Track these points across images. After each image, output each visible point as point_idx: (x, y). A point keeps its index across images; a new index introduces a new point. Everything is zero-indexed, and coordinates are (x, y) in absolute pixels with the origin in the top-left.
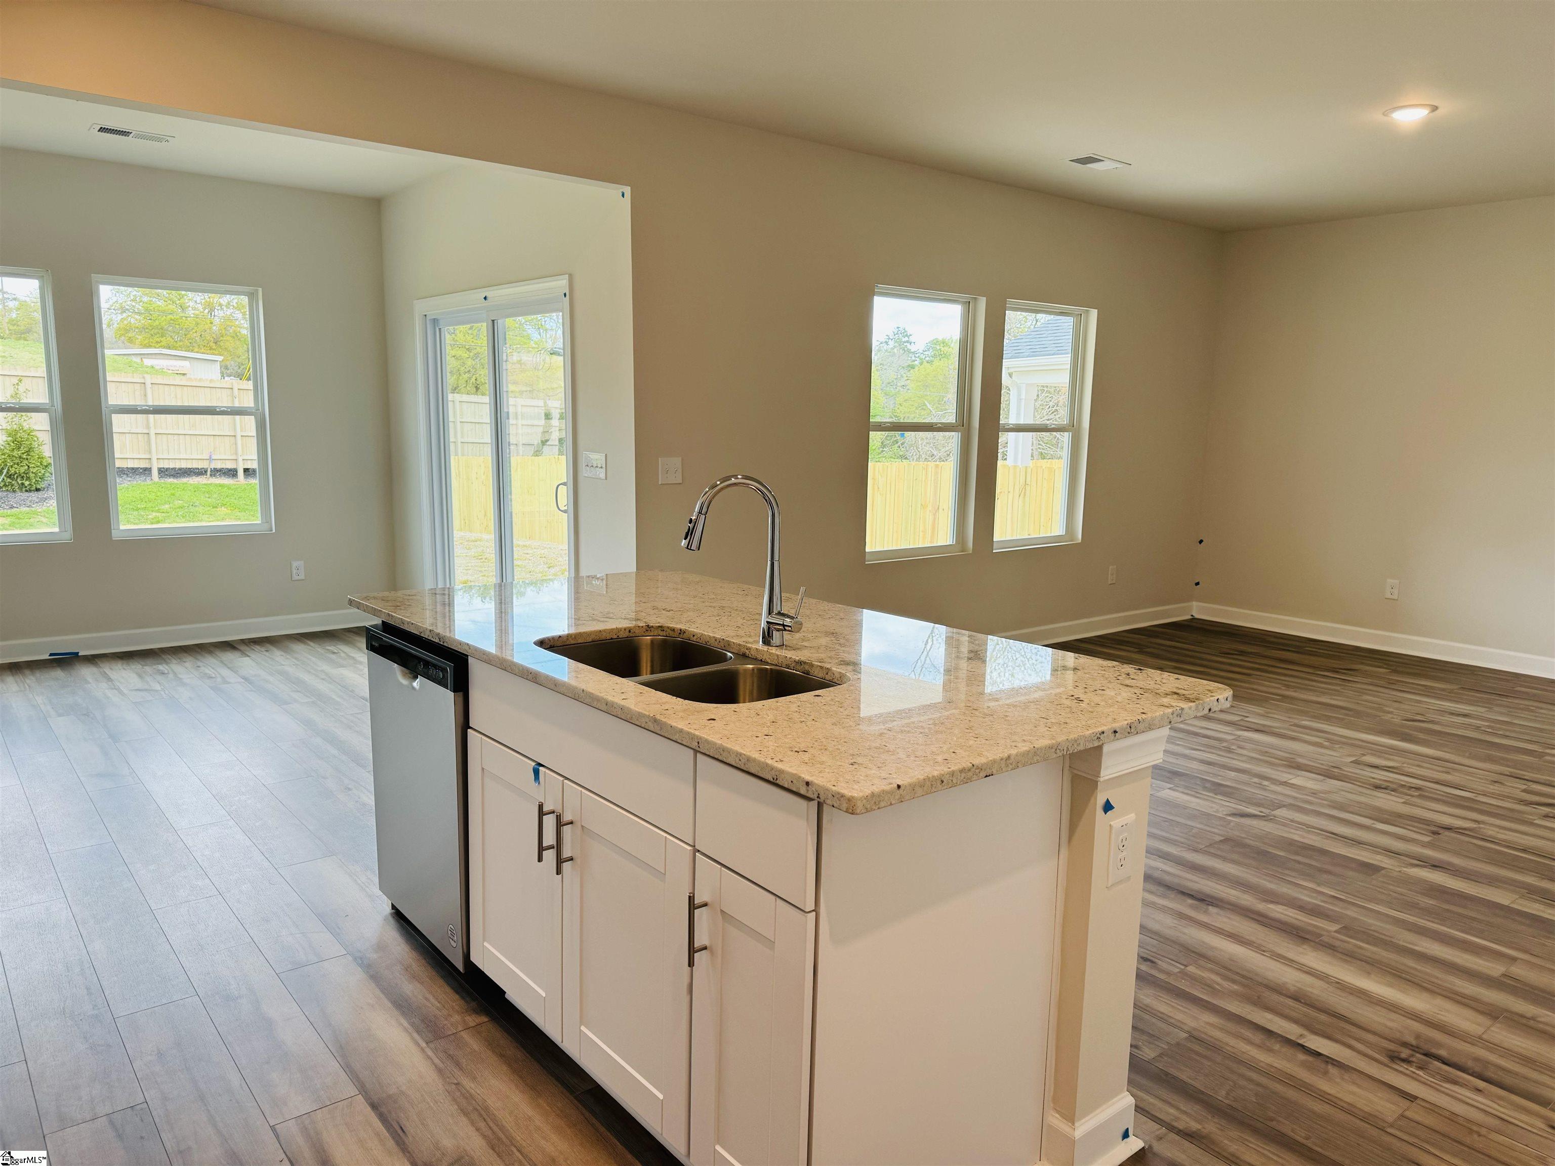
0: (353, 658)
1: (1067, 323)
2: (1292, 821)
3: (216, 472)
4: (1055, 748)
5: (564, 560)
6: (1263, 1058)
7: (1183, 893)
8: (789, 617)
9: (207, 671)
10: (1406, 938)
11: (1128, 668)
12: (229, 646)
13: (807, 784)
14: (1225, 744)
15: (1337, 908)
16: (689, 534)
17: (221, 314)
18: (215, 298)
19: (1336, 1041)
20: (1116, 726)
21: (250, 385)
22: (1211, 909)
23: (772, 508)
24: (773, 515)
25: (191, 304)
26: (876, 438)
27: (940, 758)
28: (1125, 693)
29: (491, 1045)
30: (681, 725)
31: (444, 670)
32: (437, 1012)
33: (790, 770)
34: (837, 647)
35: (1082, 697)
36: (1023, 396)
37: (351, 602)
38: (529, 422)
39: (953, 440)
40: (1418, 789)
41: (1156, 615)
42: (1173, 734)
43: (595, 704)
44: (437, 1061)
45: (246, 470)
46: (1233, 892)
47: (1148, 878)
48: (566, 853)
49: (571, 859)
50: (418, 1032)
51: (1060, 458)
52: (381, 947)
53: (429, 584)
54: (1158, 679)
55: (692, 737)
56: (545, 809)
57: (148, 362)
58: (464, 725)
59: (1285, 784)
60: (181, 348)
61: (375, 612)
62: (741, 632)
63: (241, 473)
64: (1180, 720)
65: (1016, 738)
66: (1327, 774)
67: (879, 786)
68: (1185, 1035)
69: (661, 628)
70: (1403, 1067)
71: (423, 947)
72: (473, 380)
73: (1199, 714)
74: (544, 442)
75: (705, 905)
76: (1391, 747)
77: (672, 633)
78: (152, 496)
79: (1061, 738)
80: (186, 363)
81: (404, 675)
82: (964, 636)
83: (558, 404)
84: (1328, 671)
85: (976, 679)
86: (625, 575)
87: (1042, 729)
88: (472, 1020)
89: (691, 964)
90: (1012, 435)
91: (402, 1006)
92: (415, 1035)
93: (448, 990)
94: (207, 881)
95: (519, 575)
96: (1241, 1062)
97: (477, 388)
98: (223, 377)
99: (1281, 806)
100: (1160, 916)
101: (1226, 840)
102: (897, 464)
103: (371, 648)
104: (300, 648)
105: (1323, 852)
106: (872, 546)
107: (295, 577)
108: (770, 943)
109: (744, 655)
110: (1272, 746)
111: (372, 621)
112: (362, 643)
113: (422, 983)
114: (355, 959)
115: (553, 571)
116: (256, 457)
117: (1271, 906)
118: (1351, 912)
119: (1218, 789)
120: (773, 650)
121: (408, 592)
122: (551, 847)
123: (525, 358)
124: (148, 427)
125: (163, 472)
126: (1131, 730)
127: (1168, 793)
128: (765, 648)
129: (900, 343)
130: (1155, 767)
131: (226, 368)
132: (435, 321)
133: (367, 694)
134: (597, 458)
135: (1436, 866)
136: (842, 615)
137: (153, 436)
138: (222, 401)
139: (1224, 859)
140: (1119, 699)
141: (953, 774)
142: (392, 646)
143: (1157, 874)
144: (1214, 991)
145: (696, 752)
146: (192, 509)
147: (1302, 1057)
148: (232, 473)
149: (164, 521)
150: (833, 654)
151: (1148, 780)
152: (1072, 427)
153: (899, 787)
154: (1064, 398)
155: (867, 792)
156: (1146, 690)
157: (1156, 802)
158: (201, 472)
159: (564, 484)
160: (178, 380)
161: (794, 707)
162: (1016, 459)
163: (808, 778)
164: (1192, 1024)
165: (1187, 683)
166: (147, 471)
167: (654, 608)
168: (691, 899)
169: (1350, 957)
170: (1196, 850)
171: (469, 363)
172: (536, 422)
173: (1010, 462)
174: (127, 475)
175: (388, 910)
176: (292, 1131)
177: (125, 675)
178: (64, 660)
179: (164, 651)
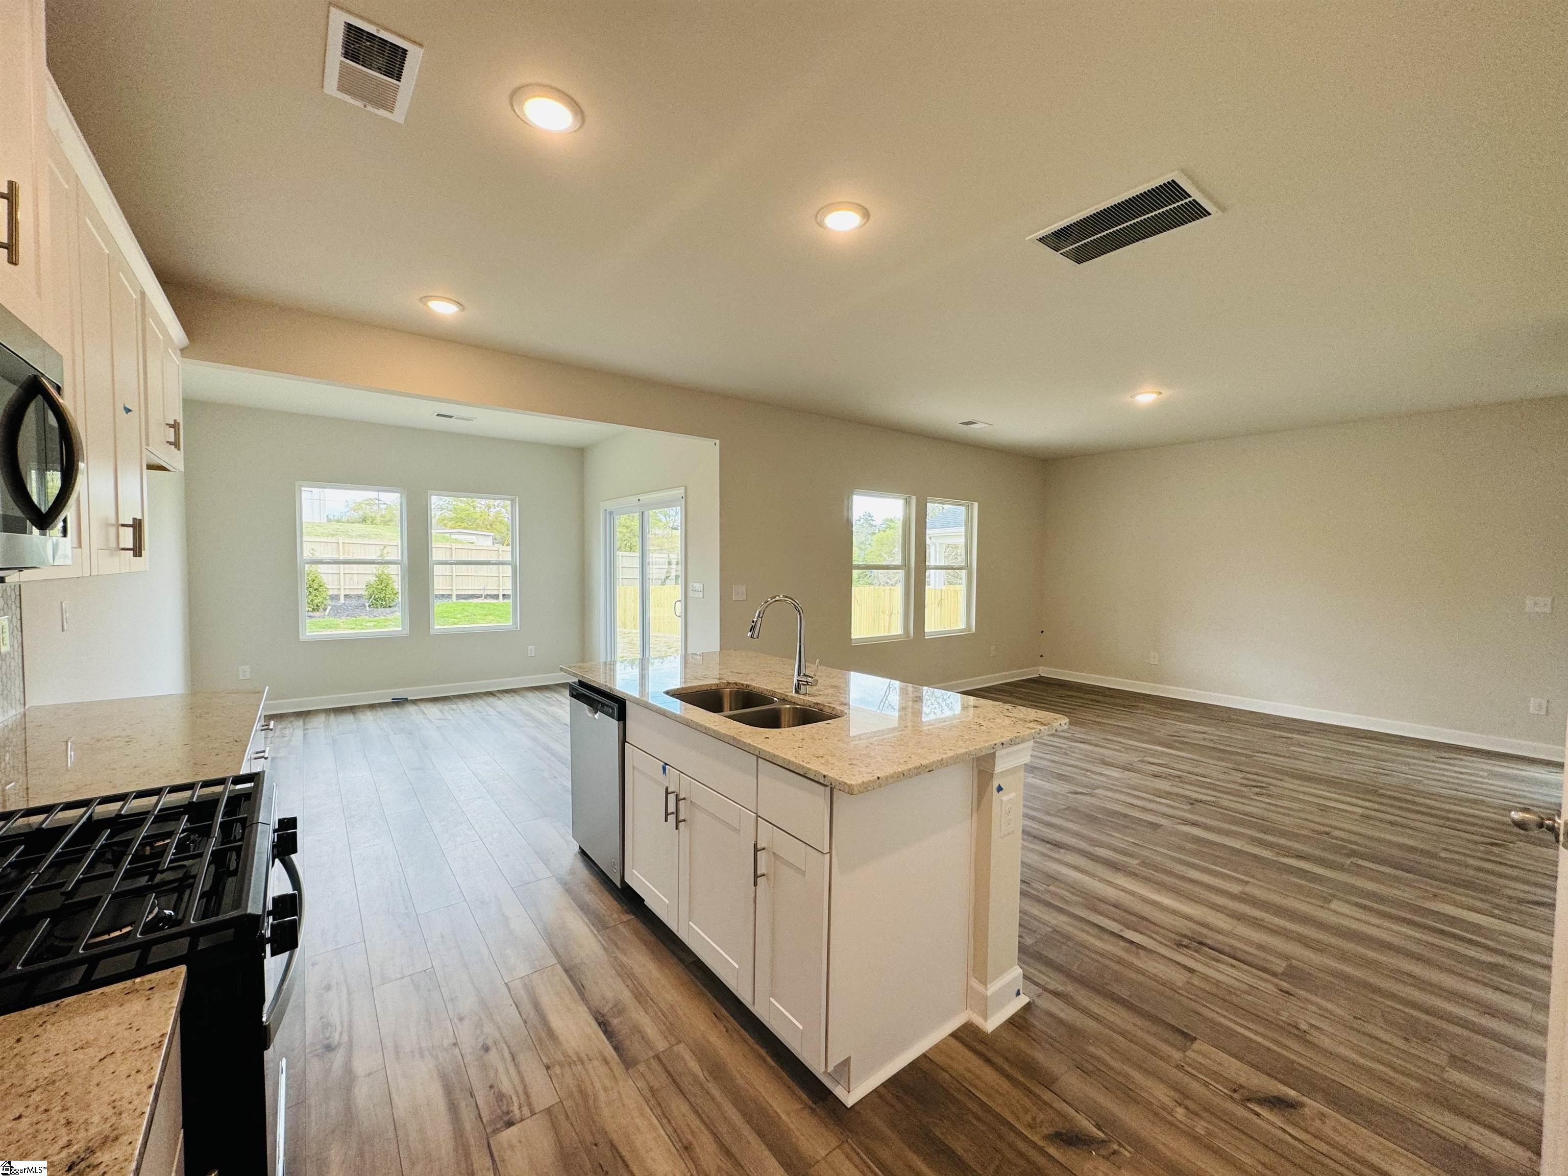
0: (560, 701)
1: (963, 508)
2: (1106, 797)
3: (487, 596)
4: (968, 754)
5: (679, 645)
6: (1098, 944)
7: (1043, 840)
8: (810, 677)
9: (478, 708)
10: (1180, 869)
11: (1008, 706)
12: (491, 694)
13: (824, 776)
14: (1063, 750)
15: (1136, 850)
16: (752, 629)
17: (494, 510)
18: (491, 502)
19: (1141, 933)
20: (1003, 740)
21: (509, 548)
22: (1062, 851)
23: (800, 614)
24: (800, 617)
25: (479, 505)
26: (855, 573)
27: (902, 761)
28: (1007, 721)
29: (636, 933)
30: (749, 741)
31: (613, 709)
32: (604, 912)
33: (814, 768)
34: (838, 694)
35: (982, 723)
36: (938, 550)
37: (561, 669)
38: (660, 567)
39: (901, 574)
40: (1179, 777)
41: (1019, 675)
42: (1037, 745)
43: (699, 728)
44: (603, 942)
45: (504, 595)
46: (1074, 840)
47: (1024, 832)
48: (681, 818)
49: (684, 820)
50: (593, 924)
51: (962, 584)
52: (572, 872)
53: (603, 660)
54: (1025, 712)
55: (755, 748)
56: (670, 790)
57: (454, 537)
58: (623, 741)
59: (1101, 774)
60: (472, 529)
61: (575, 675)
62: (782, 686)
63: (501, 597)
64: (1038, 736)
65: (945, 748)
66: (1126, 768)
67: (867, 778)
68: (1051, 930)
69: (736, 684)
70: (1186, 951)
71: (597, 872)
72: (629, 544)
73: (1050, 733)
74: (667, 578)
75: (764, 849)
76: (1163, 753)
77: (742, 687)
78: (452, 610)
79: (972, 748)
80: (474, 537)
81: (590, 711)
82: (910, 687)
83: (676, 555)
84: (1121, 706)
85: (918, 713)
86: (714, 652)
87: (961, 743)
88: (626, 917)
89: (755, 884)
90: (932, 571)
91: (584, 908)
92: (591, 926)
93: (611, 898)
94: (474, 831)
95: (653, 653)
96: (1085, 947)
97: (631, 549)
98: (493, 544)
99: (1098, 788)
100: (1030, 855)
101: (1068, 808)
102: (867, 587)
103: (572, 695)
104: (530, 695)
105: (1126, 816)
106: (855, 635)
107: (529, 655)
108: (803, 873)
109: (784, 699)
110: (1092, 752)
111: (573, 680)
112: (567, 693)
113: (596, 895)
114: (557, 879)
115: (671, 650)
116: (511, 588)
117: (1097, 848)
118: (1146, 853)
119: (1062, 777)
120: (801, 697)
121: (593, 663)
122: (673, 813)
123: (657, 532)
124: (452, 572)
125: (459, 597)
126: (1012, 743)
127: (1031, 780)
128: (797, 695)
129: (866, 520)
130: (1026, 765)
131: (496, 539)
132: (611, 513)
133: (568, 721)
134: (698, 586)
135: (1194, 824)
136: (840, 676)
137: (454, 576)
138: (493, 558)
139: (1067, 820)
140: (1004, 724)
141: (910, 770)
142: (583, 694)
143: (1028, 829)
144: (1066, 902)
145: (758, 757)
146: (473, 617)
147: (1122, 943)
148: (496, 597)
149: (457, 624)
150: (835, 698)
151: (1022, 773)
152: (968, 567)
153: (878, 778)
154: (961, 551)
155: (860, 781)
156: (1019, 719)
157: (1028, 786)
158: (479, 597)
159: (680, 601)
160: (470, 546)
161: (814, 731)
162: (935, 585)
163: (825, 773)
164: (1054, 922)
165: (1043, 715)
166: (449, 596)
167: (732, 672)
168: (755, 845)
169: (1147, 880)
170: (1049, 814)
171: (628, 535)
172: (663, 567)
173: (932, 587)
174: (439, 598)
175: (577, 849)
176: (517, 985)
177: (433, 710)
178: (399, 702)
179: (455, 697)
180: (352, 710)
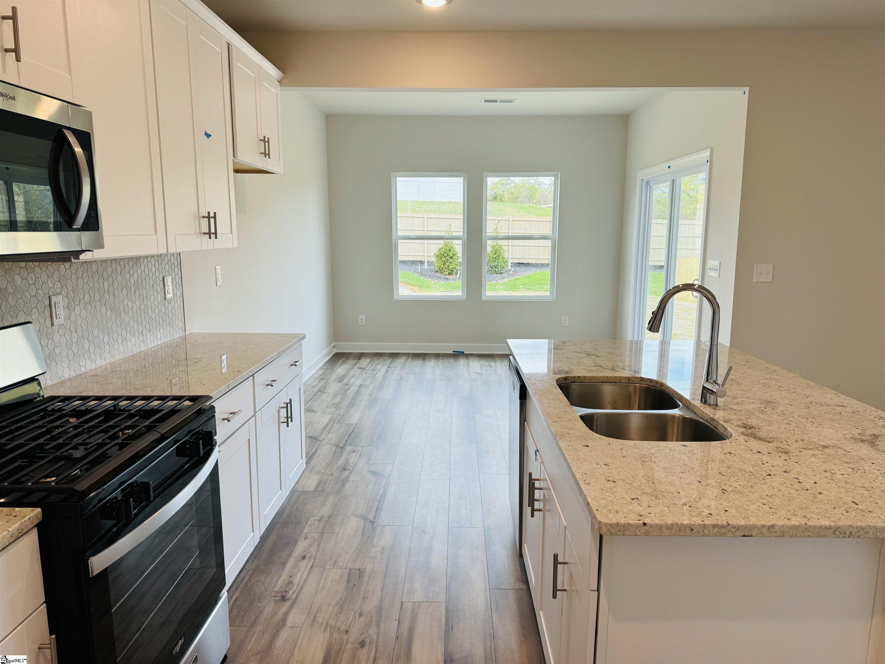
8: (718, 385)
21: (551, 223)
23: (713, 307)
29: (519, 603)
49: (541, 510)
58: (524, 419)
67: (628, 520)
75: (567, 563)
88: (519, 585)
93: (518, 564)
107: (563, 325)
109: (688, 407)
114: (484, 531)
128: (702, 406)
132: (648, 182)
134: (715, 264)
153: (645, 524)
159: (697, 279)
174: (539, 267)
176: (409, 607)
177: (475, 365)
178: (458, 355)
179: (498, 355)
180: (423, 356)
